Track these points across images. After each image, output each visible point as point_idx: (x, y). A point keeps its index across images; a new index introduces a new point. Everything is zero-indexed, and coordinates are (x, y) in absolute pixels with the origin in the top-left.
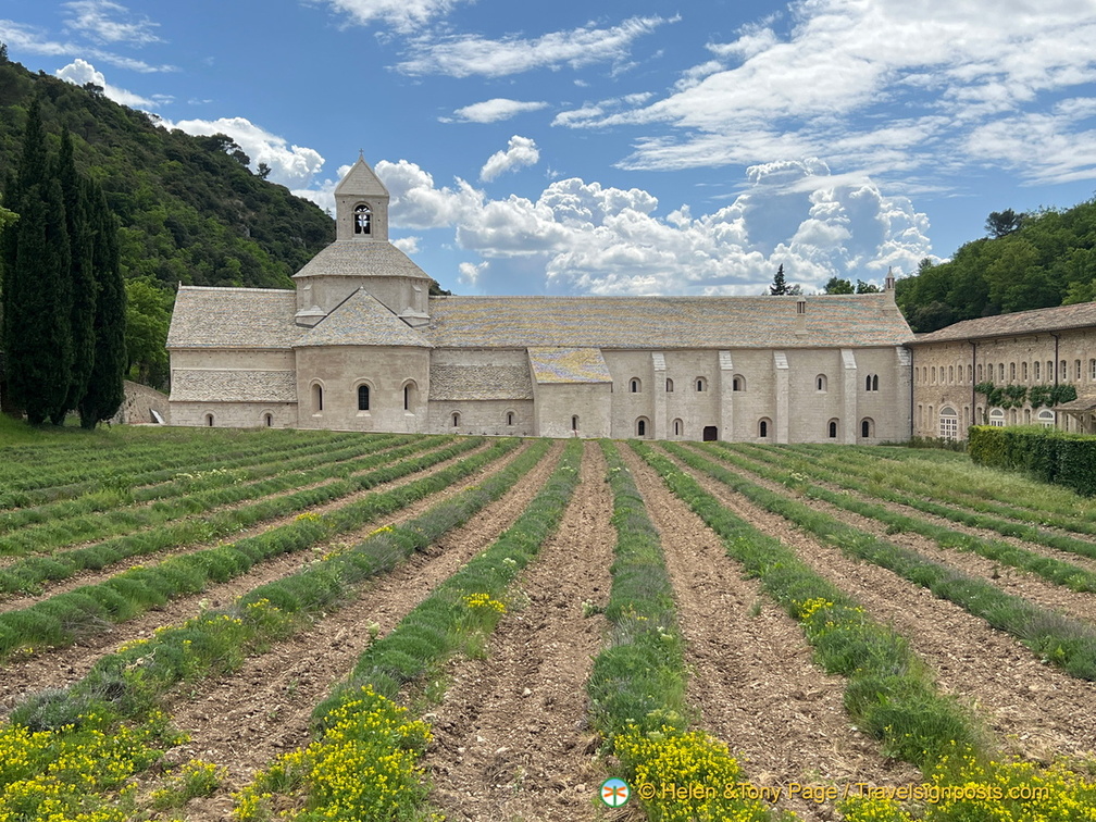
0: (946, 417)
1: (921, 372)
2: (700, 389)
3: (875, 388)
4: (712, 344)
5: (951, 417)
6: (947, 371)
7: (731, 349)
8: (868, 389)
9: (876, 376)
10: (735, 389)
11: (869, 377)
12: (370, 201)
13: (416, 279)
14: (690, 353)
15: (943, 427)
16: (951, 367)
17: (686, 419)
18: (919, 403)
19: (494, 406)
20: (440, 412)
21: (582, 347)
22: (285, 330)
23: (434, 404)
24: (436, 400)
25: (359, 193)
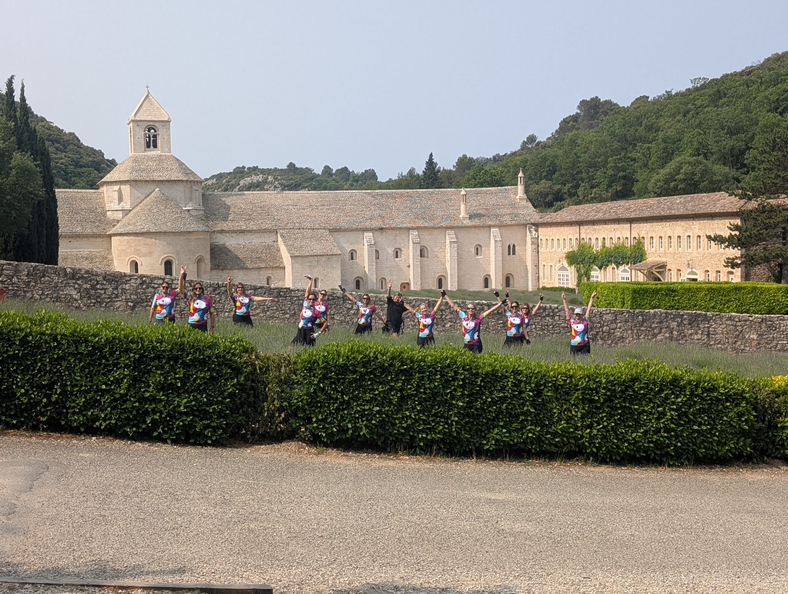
0: (562, 273)
1: (544, 242)
2: (397, 257)
3: (514, 253)
4: (405, 225)
5: (565, 273)
6: (561, 242)
7: (417, 228)
8: (509, 254)
9: (514, 246)
10: (421, 256)
11: (509, 246)
12: (157, 124)
13: (194, 182)
14: (390, 232)
15: (560, 279)
16: (564, 239)
17: (388, 278)
18: (544, 263)
19: (257, 272)
20: (219, 277)
21: (316, 229)
22: (100, 220)
23: (215, 272)
24: (216, 269)
25: (149, 118)
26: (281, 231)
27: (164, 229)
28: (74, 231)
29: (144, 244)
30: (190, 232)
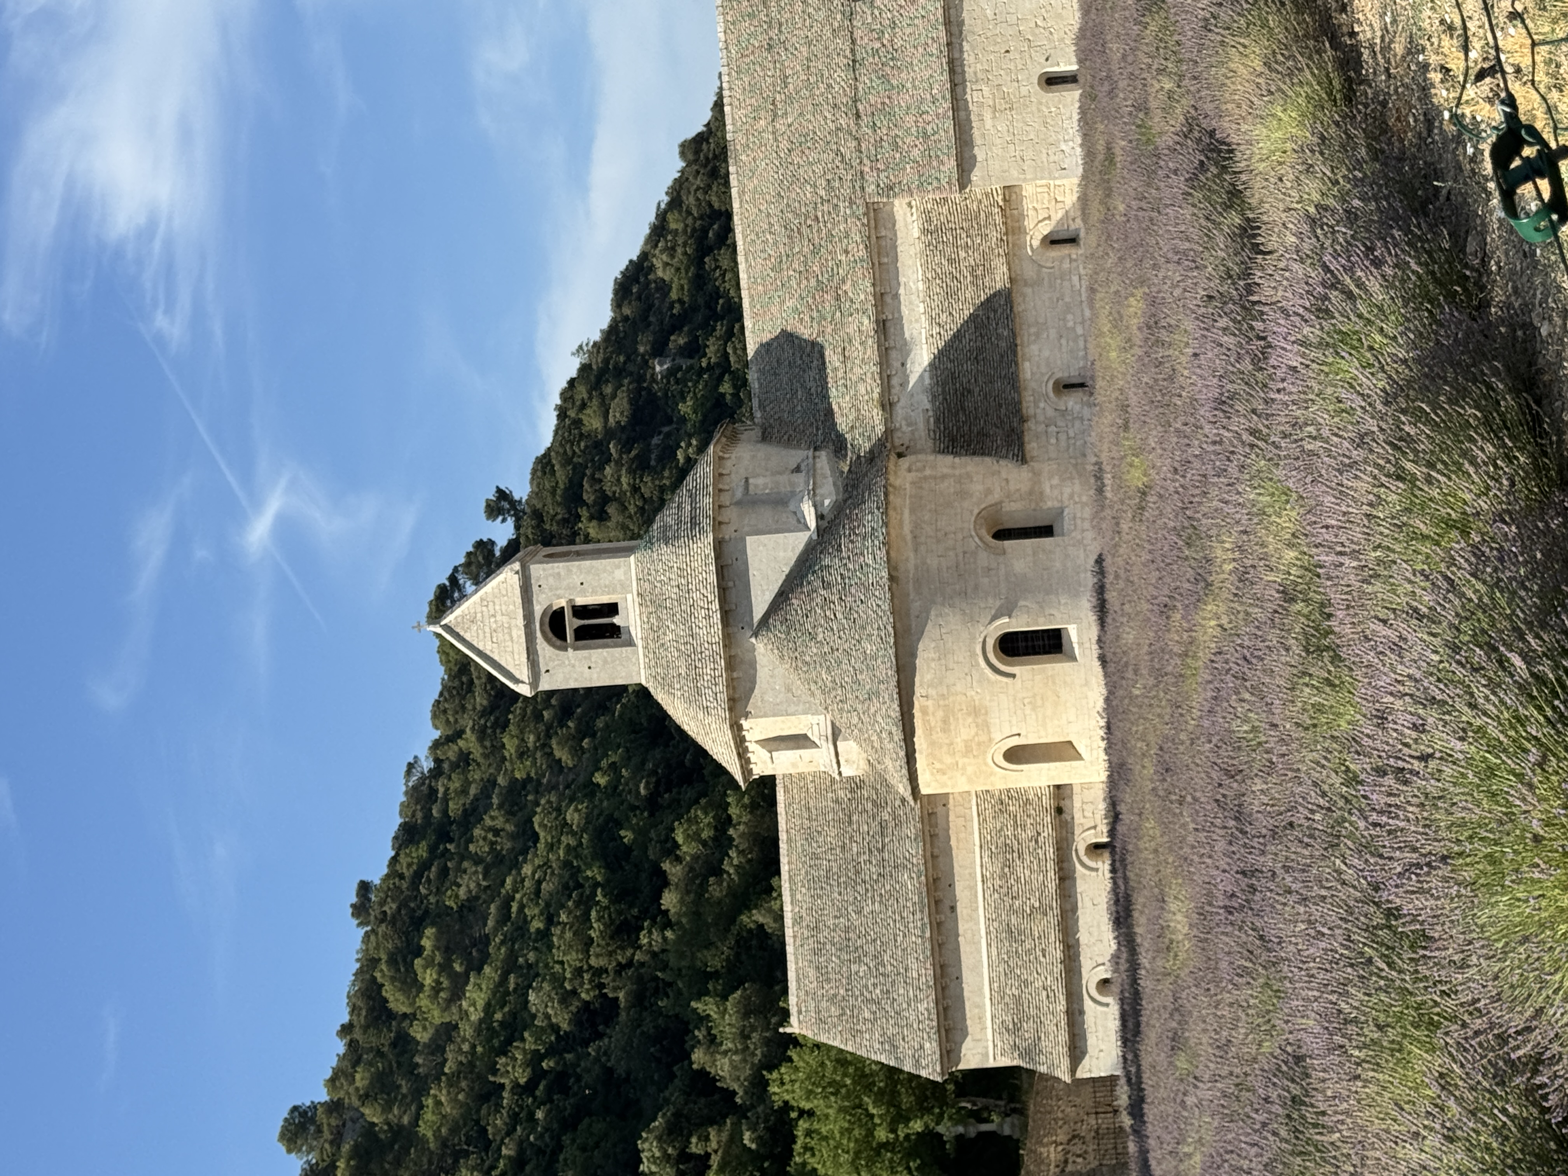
19: (1028, 291)
20: (1052, 429)
21: (852, 51)
22: (874, 803)
23: (1032, 447)
24: (1021, 446)
25: (519, 633)
26: (871, 189)
27: (886, 669)
28: (916, 899)
29: (945, 730)
30: (891, 578)
